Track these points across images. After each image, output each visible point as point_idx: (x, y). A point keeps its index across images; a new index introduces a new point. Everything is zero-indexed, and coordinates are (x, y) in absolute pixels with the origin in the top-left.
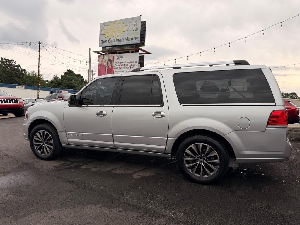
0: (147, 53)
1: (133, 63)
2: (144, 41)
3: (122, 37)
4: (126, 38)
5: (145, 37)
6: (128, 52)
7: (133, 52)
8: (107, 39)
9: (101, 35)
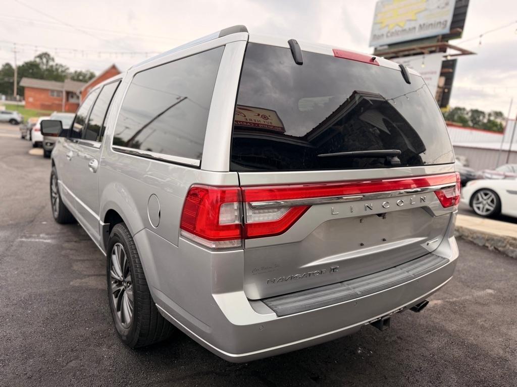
0: (464, 53)
1: (428, 76)
2: (462, 27)
3: (413, 24)
4: (420, 26)
5: (463, 21)
6: (422, 53)
7: (431, 52)
8: (384, 31)
9: (375, 24)
